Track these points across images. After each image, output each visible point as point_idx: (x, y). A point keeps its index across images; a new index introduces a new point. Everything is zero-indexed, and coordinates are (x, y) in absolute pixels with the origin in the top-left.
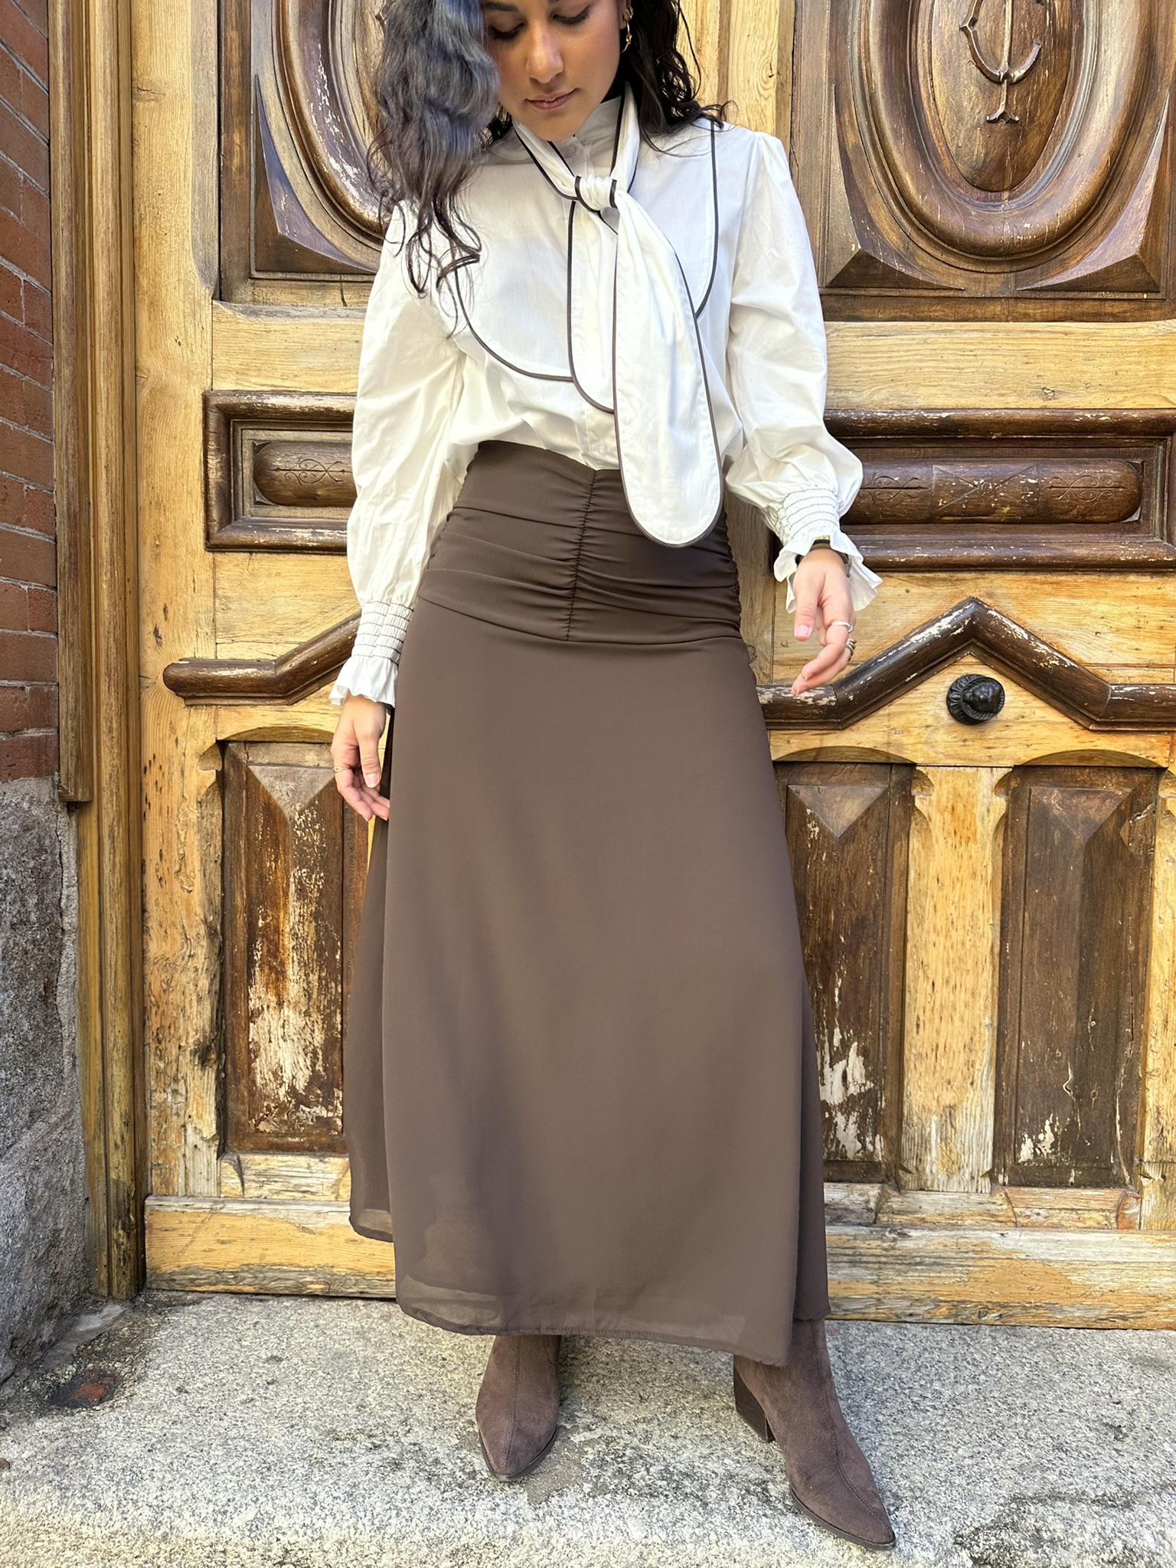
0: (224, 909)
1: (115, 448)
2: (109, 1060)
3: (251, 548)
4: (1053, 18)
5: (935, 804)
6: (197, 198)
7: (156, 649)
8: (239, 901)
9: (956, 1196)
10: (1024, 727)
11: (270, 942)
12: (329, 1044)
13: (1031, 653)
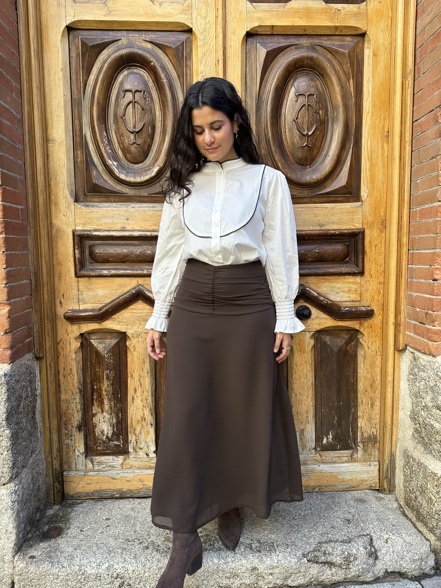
0: (84, 384)
1: (47, 251)
2: (52, 433)
3: (90, 277)
4: (320, 117)
6: (68, 172)
7: (60, 307)
8: (88, 381)
9: (305, 455)
10: (318, 320)
11: (99, 393)
12: (118, 422)
13: (319, 300)
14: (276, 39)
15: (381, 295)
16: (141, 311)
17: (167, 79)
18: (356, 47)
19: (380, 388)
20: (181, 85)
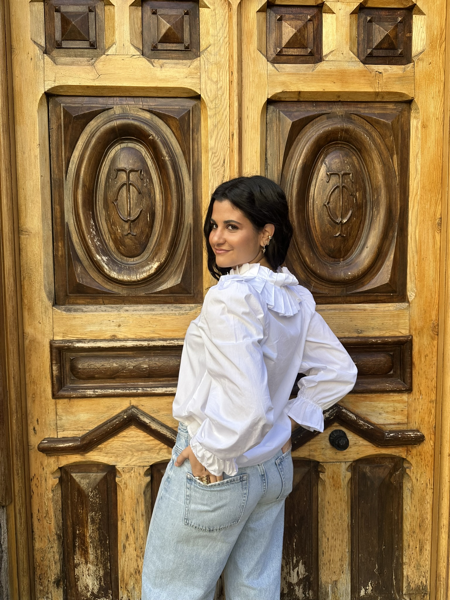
0: (64, 528)
2: (21, 595)
3: (70, 398)
4: (356, 200)
5: (326, 476)
6: (45, 269)
7: (34, 435)
8: (69, 523)
10: (356, 447)
11: (82, 539)
12: (106, 574)
13: (357, 424)
14: (303, 107)
15: (432, 416)
16: (135, 439)
17: (169, 156)
18: (400, 117)
19: (431, 528)
20: (187, 163)
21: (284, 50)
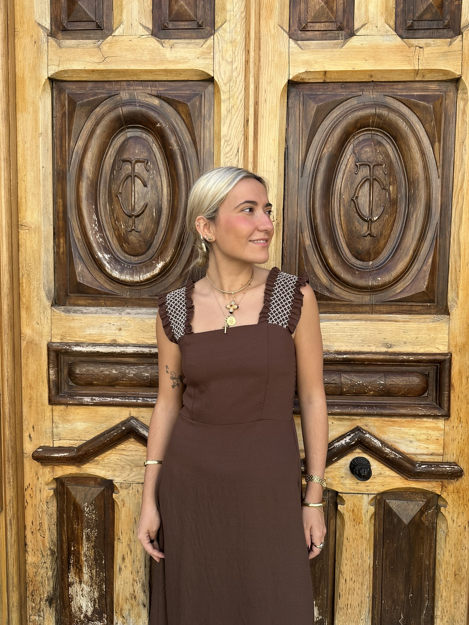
0: (58, 544)
2: (10, 611)
3: (67, 405)
4: (389, 194)
5: (346, 509)
7: (29, 442)
8: (64, 539)
10: (381, 478)
11: (77, 557)
12: (101, 597)
13: (383, 452)
14: (330, 89)
16: (134, 453)
17: (178, 145)
18: (444, 99)
20: (197, 153)
21: (309, 24)
